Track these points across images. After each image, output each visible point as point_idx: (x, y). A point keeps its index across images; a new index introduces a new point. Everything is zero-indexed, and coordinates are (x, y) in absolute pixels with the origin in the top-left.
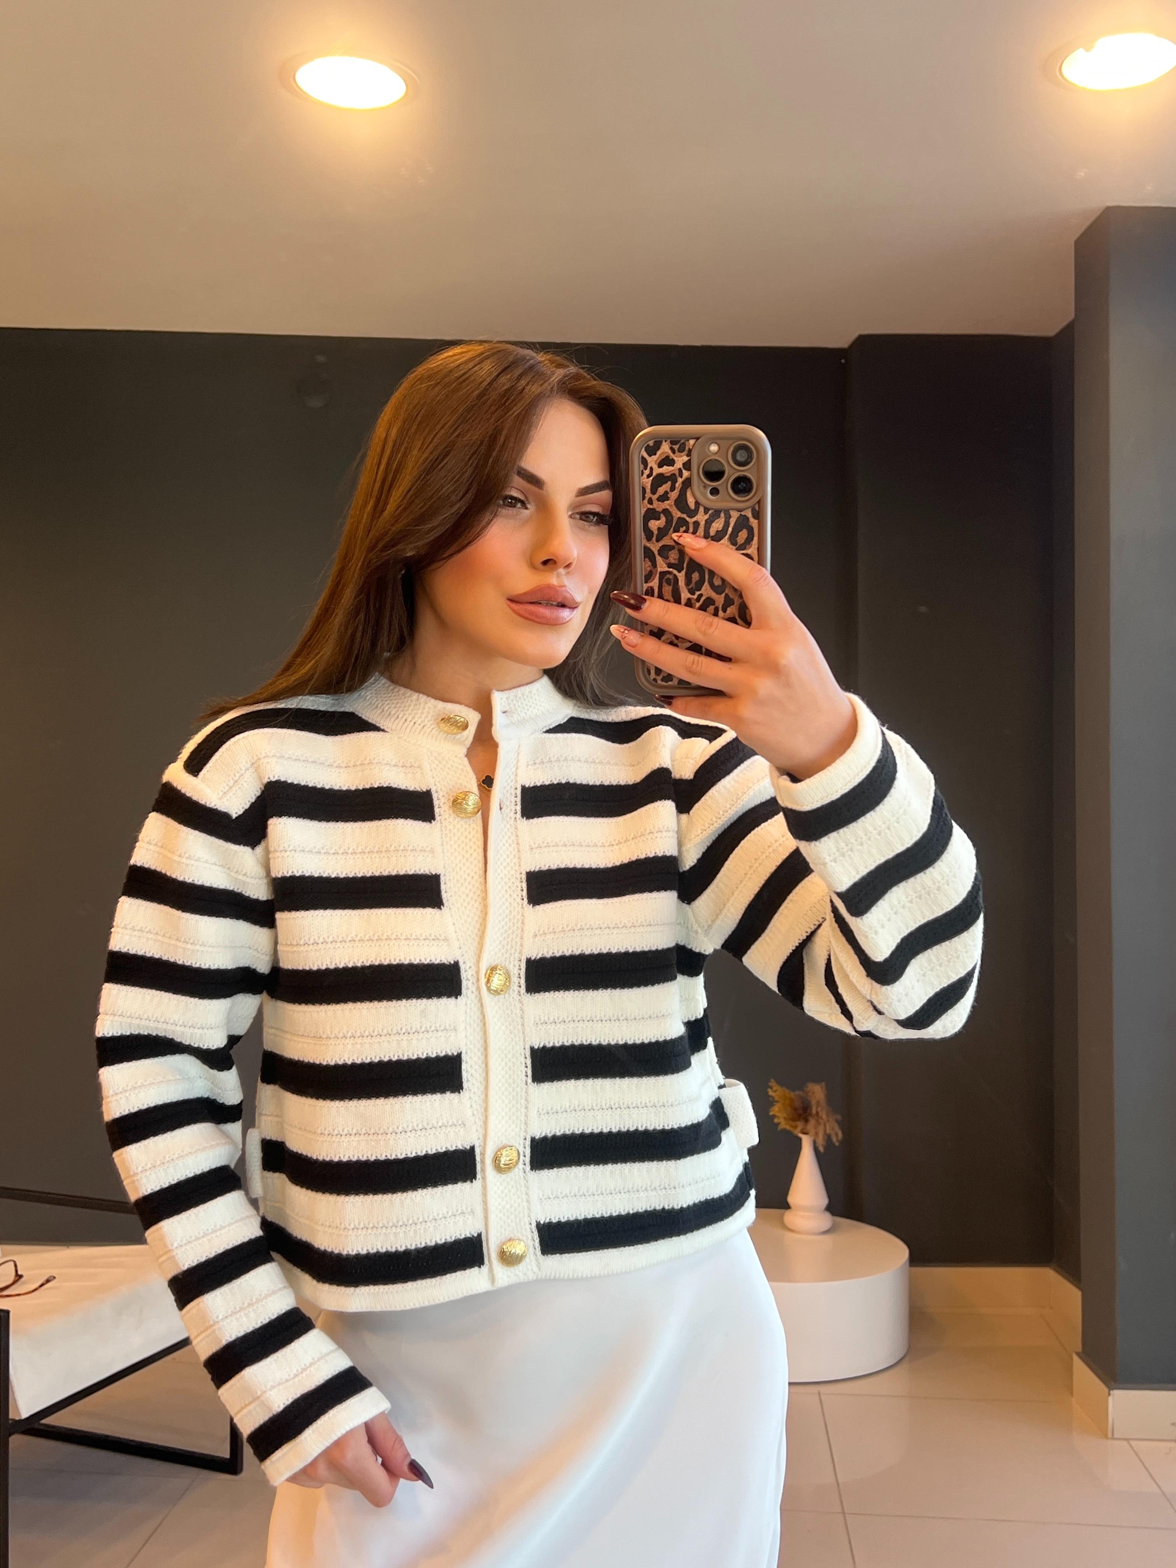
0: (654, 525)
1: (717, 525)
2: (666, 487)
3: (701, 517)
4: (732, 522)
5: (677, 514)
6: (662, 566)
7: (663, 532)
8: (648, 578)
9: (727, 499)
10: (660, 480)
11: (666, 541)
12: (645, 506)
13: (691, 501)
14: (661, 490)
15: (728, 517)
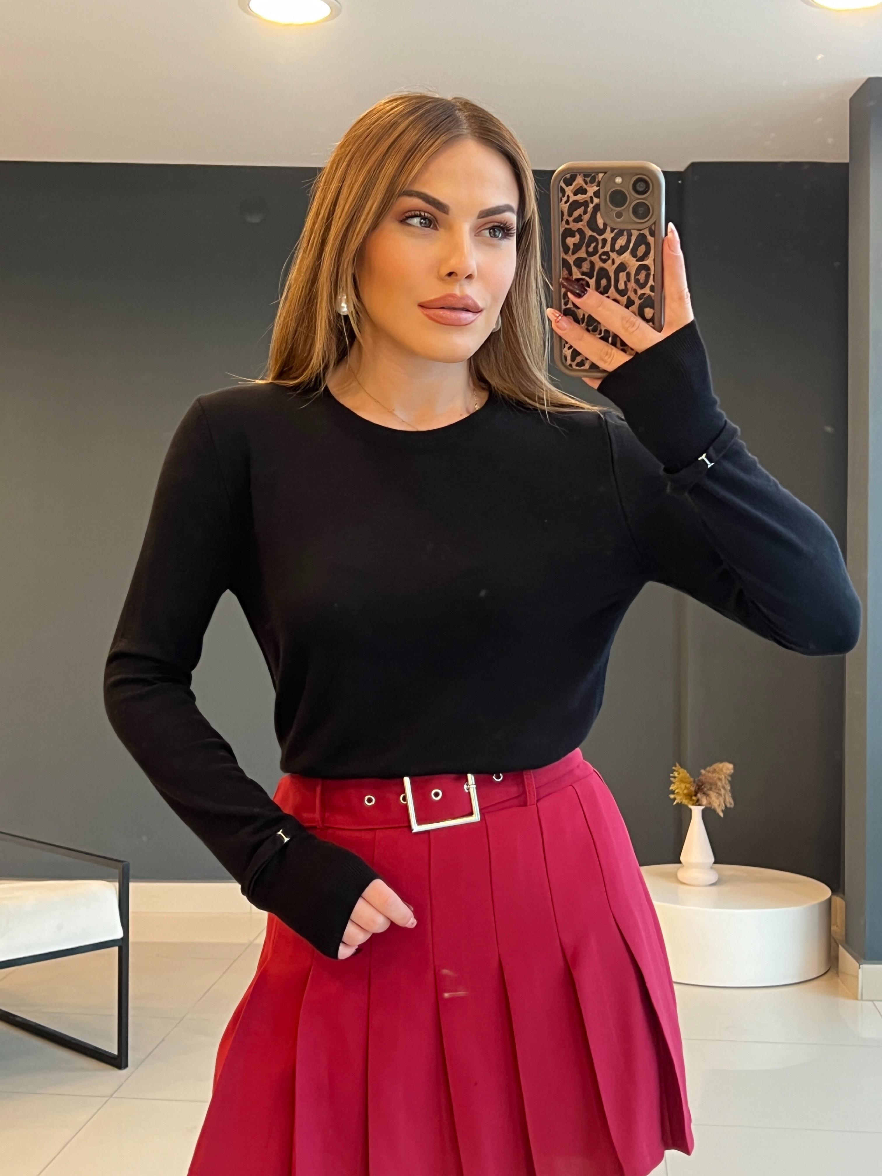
0: (571, 241)
1: (621, 242)
2: (580, 211)
3: (609, 235)
4: (633, 239)
5: (589, 233)
6: (577, 274)
7: (577, 247)
9: (629, 221)
10: (575, 206)
11: (580, 254)
12: (563, 226)
13: (600, 222)
14: (576, 214)
15: (630, 235)
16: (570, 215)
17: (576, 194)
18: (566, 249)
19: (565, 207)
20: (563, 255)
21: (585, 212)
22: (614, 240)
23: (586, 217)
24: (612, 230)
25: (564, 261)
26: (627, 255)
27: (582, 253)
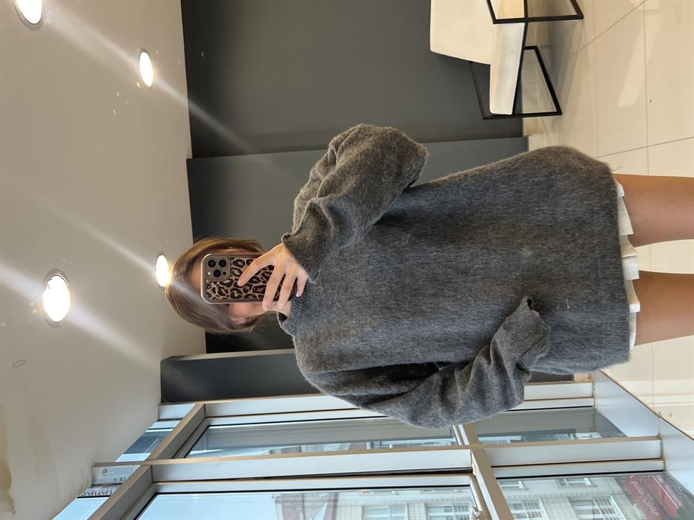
0: (236, 295)
1: (236, 272)
2: (223, 290)
3: (234, 278)
4: (235, 267)
5: (232, 287)
6: (250, 292)
7: (239, 292)
8: (254, 296)
9: (227, 269)
10: (220, 293)
11: (242, 291)
12: (230, 298)
13: (227, 281)
14: (224, 292)
15: (234, 269)
16: (224, 295)
17: (215, 292)
18: (239, 297)
19: (221, 297)
20: (242, 298)
21: (223, 288)
22: (235, 275)
23: (226, 288)
24: (231, 276)
25: (245, 297)
26: (242, 269)
27: (242, 290)
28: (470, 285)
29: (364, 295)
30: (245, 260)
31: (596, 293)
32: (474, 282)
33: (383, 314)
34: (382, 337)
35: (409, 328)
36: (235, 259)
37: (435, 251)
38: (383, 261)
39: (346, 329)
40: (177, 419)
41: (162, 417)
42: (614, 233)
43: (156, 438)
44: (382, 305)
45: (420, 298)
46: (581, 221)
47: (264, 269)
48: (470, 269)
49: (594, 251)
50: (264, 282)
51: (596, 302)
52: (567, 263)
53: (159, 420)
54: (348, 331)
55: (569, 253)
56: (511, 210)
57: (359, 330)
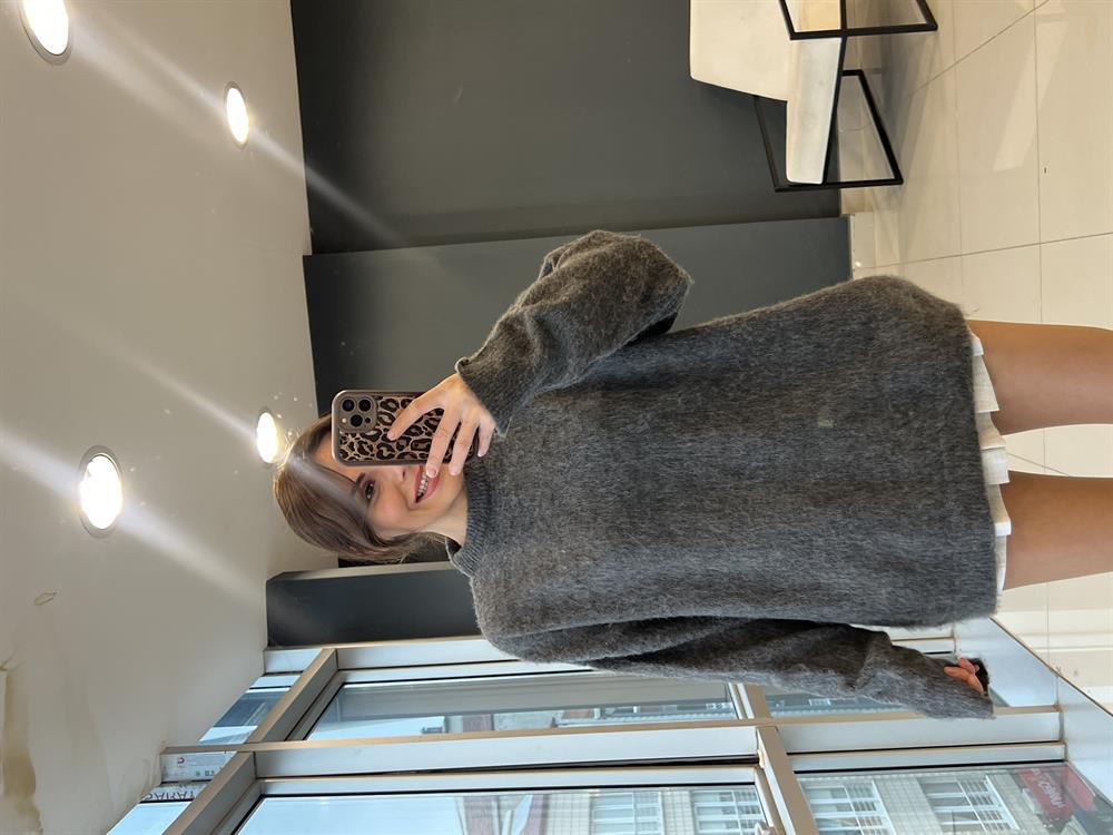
0: (386, 453)
1: (386, 419)
2: (365, 447)
3: (382, 427)
4: (383, 410)
5: (380, 441)
6: (408, 449)
7: (390, 449)
8: (414, 456)
9: (371, 414)
10: (361, 450)
11: (395, 448)
12: (375, 458)
13: (372, 433)
14: (367, 450)
15: (381, 413)
16: (367, 453)
17: (353, 450)
18: (391, 456)
19: (363, 457)
20: (394, 459)
21: (366, 443)
22: (385, 423)
23: (369, 442)
24: (378, 425)
25: (399, 457)
27: (394, 445)
28: (745, 493)
29: (579, 508)
30: (399, 400)
31: (942, 505)
32: (750, 488)
33: (609, 538)
34: (607, 575)
35: (651, 561)
36: (384, 399)
37: (691, 441)
38: (609, 456)
39: (551, 565)
40: (294, 673)
41: (270, 670)
42: (967, 413)
43: (261, 702)
44: (608, 525)
45: (668, 513)
46: (918, 391)
47: (429, 414)
48: (745, 468)
49: (936, 440)
50: (429, 434)
51: (942, 519)
52: (894, 458)
53: (266, 674)
54: (554, 566)
55: (898, 444)
56: (809, 375)
57: (572, 564)
